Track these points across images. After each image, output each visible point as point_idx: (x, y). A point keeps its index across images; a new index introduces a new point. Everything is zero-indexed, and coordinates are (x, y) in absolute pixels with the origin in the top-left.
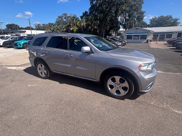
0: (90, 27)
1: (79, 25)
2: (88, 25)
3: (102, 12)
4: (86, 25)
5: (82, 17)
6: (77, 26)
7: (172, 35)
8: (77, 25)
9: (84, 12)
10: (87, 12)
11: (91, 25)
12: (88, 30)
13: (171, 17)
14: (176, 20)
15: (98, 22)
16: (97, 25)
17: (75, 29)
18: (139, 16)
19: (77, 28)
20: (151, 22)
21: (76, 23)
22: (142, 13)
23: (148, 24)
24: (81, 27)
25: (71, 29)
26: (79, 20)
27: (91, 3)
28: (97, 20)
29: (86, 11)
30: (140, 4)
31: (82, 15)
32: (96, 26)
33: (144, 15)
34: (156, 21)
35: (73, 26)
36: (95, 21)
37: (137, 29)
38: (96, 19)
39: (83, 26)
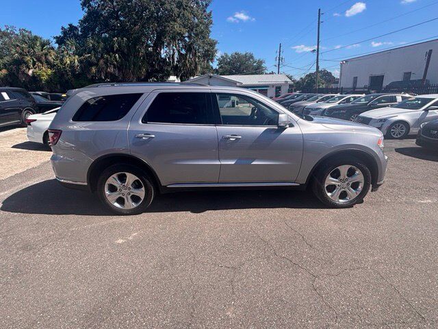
0: (94, 69)
1: (58, 62)
2: (86, 65)
3: (123, 31)
4: (80, 62)
5: (60, 41)
6: (51, 66)
7: (267, 90)
8: (48, 62)
9: (67, 27)
10: (76, 28)
11: (97, 65)
12: (89, 77)
13: (252, 57)
14: (260, 62)
15: (115, 57)
16: (114, 65)
17: (45, 74)
18: (208, 51)
19: (49, 72)
20: (220, 64)
21: (46, 54)
22: (212, 44)
23: (214, 68)
24: (65, 68)
25: (30, 72)
26: (53, 48)
27: (84, 5)
28: (115, 53)
29: (70, 25)
30: (207, 26)
31: (59, 34)
32: (112, 66)
33: (216, 48)
34: (229, 63)
35: (34, 64)
36: (108, 53)
37: (211, 77)
38: (109, 50)
39: (72, 66)
